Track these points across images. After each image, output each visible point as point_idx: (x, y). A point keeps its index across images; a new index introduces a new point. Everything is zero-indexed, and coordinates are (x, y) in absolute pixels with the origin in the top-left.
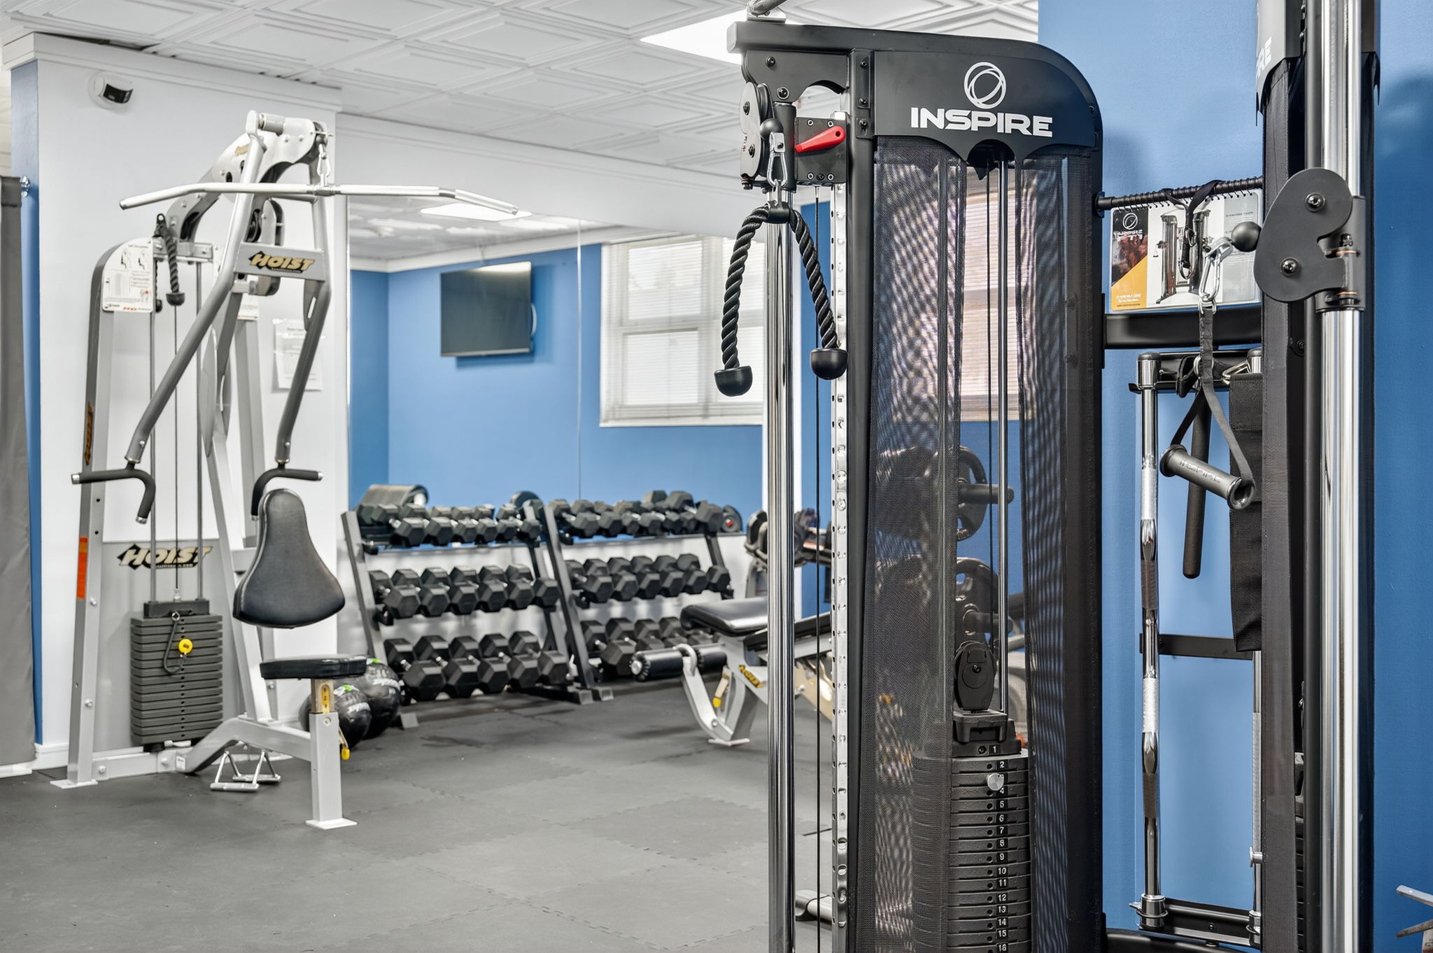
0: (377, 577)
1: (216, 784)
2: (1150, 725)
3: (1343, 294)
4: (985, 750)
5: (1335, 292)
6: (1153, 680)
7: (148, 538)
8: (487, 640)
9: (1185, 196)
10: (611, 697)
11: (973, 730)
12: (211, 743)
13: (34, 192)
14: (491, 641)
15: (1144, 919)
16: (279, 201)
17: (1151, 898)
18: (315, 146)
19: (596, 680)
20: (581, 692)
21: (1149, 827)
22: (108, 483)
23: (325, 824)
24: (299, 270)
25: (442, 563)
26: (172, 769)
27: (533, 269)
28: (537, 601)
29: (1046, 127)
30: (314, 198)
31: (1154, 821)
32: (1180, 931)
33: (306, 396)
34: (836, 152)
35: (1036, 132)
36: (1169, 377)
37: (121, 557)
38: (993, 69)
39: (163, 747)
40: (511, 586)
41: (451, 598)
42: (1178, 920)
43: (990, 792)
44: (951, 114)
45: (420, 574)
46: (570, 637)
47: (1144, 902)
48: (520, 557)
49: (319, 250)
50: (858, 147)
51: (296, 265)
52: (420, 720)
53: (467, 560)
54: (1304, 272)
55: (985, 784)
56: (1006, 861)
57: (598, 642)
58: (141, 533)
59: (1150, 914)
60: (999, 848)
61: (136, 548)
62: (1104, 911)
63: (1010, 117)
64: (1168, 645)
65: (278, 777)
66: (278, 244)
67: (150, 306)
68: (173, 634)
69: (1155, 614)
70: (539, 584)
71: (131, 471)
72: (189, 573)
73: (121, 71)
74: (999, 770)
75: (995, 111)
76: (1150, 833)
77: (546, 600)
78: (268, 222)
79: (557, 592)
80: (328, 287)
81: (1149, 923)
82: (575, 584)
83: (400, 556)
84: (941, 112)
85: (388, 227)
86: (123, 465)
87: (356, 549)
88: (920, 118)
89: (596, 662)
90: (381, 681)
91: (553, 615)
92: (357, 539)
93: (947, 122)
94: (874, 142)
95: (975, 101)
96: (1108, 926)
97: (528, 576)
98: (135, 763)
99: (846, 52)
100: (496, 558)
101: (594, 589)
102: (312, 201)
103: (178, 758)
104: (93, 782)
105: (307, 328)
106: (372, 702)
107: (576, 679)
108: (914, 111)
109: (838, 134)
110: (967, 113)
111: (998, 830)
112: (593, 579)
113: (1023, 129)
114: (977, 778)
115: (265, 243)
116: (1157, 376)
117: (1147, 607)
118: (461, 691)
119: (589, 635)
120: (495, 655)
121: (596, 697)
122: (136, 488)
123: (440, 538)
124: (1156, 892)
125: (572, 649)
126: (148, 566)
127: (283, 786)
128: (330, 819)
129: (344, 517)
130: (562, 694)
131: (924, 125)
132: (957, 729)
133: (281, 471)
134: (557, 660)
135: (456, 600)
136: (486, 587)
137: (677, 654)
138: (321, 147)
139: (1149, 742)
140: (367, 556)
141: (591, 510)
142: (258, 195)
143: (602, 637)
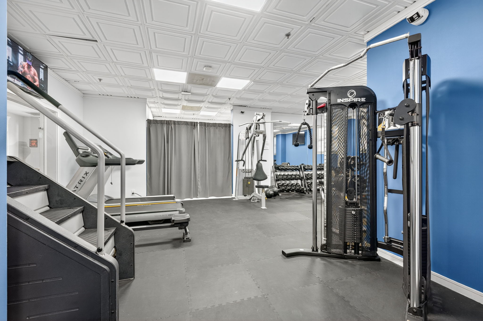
0: (277, 175)
1: (251, 201)
2: (385, 205)
3: (413, 123)
4: (352, 207)
5: (412, 122)
6: (387, 197)
7: (245, 169)
8: (292, 184)
9: (392, 109)
10: (311, 193)
11: (350, 203)
12: (252, 196)
13: (233, 125)
14: (293, 184)
15: (385, 241)
16: (259, 124)
17: (386, 237)
18: (263, 116)
19: (309, 191)
20: (306, 192)
21: (386, 224)
22: (240, 161)
23: (263, 208)
24: (262, 133)
25: (286, 173)
26: (247, 199)
27: (305, 133)
28: (300, 179)
29: (364, 100)
30: (264, 123)
31: (387, 223)
32: (393, 244)
33: (264, 150)
34: (325, 108)
35: (362, 101)
36: (389, 142)
37: (242, 171)
38: (353, 91)
39: (246, 196)
40: (296, 177)
41: (287, 178)
42: (392, 242)
43: (353, 214)
44: (345, 99)
45: (283, 175)
46: (305, 185)
47: (385, 237)
48: (298, 173)
49: (265, 130)
50: (328, 107)
51: (261, 132)
52: (282, 195)
53: (290, 173)
54: (405, 119)
55: (351, 213)
56: (356, 226)
57: (309, 185)
58: (244, 168)
59: (386, 240)
60: (354, 224)
61: (244, 170)
62: (377, 238)
63: (356, 99)
64: (390, 191)
65: (260, 201)
66: (259, 130)
67: (245, 139)
68: (248, 181)
69: (387, 185)
70: (300, 176)
71: (242, 160)
72: (250, 173)
73: (243, 109)
74: (354, 211)
75: (354, 98)
76: (386, 225)
77: (301, 179)
78: (258, 127)
79: (303, 178)
80: (266, 135)
81: (386, 241)
82: (306, 177)
83: (281, 172)
84: (343, 99)
85: (284, 128)
86: (241, 159)
87: (274, 171)
88: (339, 101)
89: (309, 188)
90: (276, 189)
91: (302, 181)
92: (274, 169)
93: (344, 101)
94: (331, 105)
95: (350, 97)
96: (378, 240)
97: (299, 175)
98: (242, 197)
99: (326, 91)
100: (294, 173)
101: (309, 177)
102: (263, 124)
103: (248, 197)
104: (238, 200)
105: (263, 141)
106: (274, 192)
107: (306, 191)
108: (338, 99)
109: (324, 105)
110: (348, 99)
111: (354, 221)
112: (308, 176)
113: (359, 100)
114: (350, 212)
115: (258, 130)
116: (387, 142)
117: (385, 184)
118: (288, 191)
119: (308, 184)
120: (293, 186)
121: (308, 193)
122: (243, 162)
123: (285, 170)
124: (387, 236)
125: (305, 186)
126: (245, 172)
127: (260, 202)
128: (264, 207)
129: (272, 166)
130: (303, 193)
131: (340, 102)
132: (346, 203)
133: (261, 160)
134: (302, 188)
135: (292, 178)
136: (292, 177)
137: (319, 188)
138: (264, 116)
139: (385, 209)
140: (275, 172)
141: (309, 166)
142: (257, 123)
143: (310, 185)
